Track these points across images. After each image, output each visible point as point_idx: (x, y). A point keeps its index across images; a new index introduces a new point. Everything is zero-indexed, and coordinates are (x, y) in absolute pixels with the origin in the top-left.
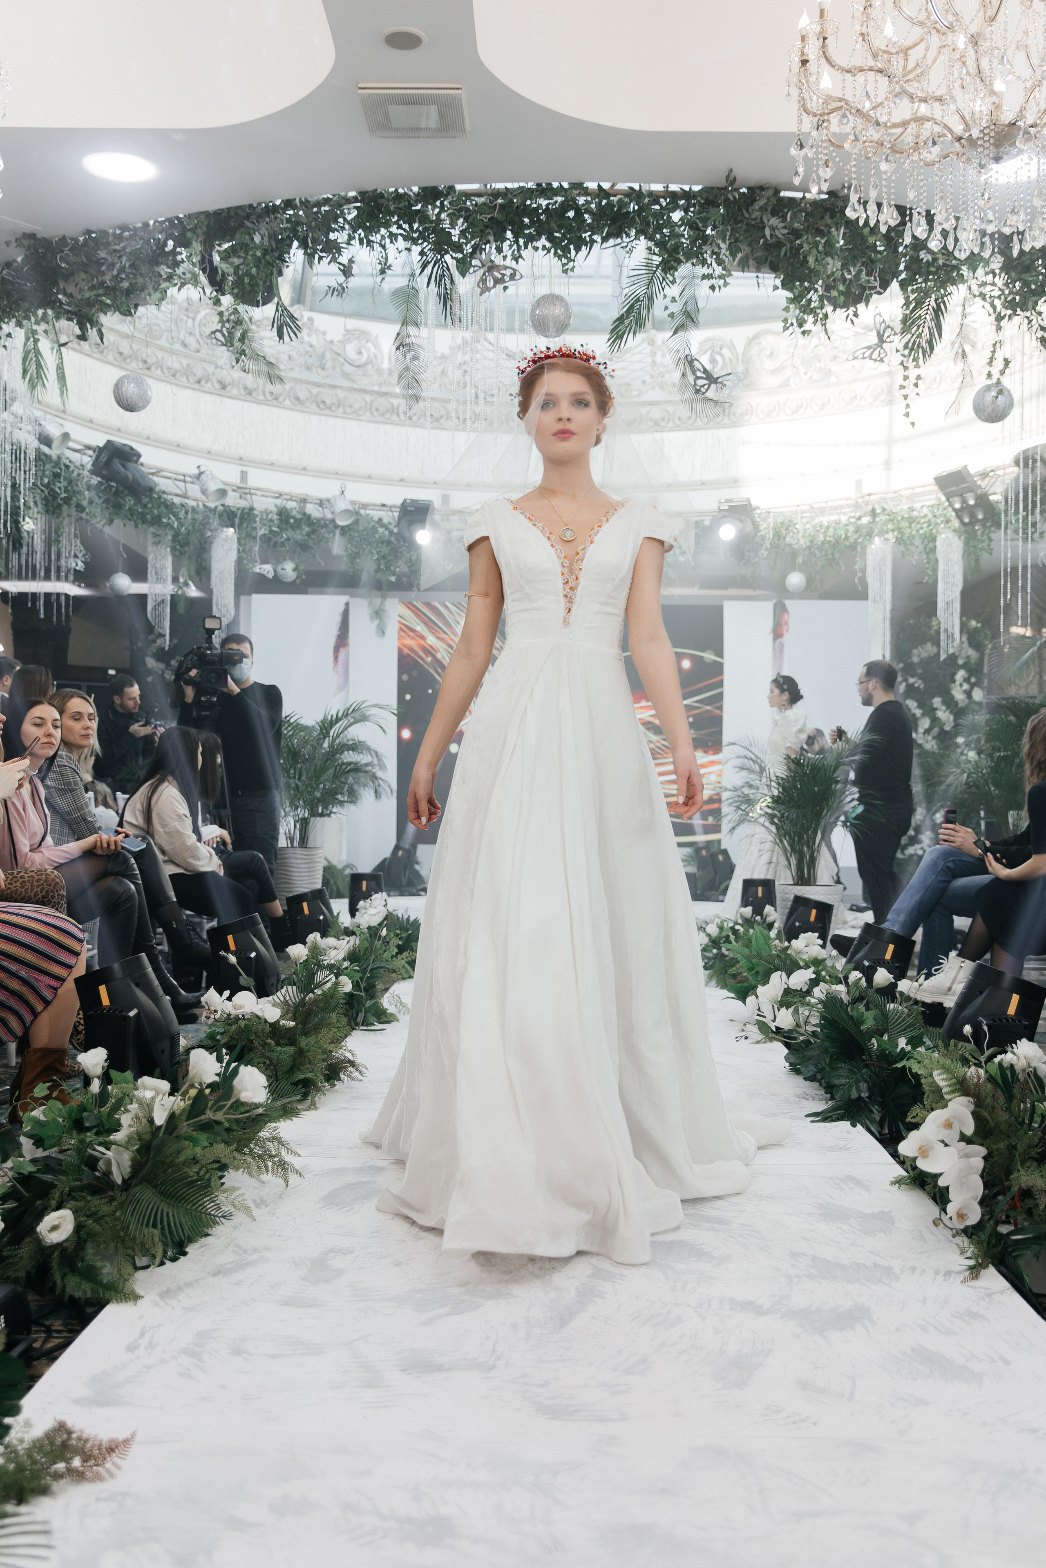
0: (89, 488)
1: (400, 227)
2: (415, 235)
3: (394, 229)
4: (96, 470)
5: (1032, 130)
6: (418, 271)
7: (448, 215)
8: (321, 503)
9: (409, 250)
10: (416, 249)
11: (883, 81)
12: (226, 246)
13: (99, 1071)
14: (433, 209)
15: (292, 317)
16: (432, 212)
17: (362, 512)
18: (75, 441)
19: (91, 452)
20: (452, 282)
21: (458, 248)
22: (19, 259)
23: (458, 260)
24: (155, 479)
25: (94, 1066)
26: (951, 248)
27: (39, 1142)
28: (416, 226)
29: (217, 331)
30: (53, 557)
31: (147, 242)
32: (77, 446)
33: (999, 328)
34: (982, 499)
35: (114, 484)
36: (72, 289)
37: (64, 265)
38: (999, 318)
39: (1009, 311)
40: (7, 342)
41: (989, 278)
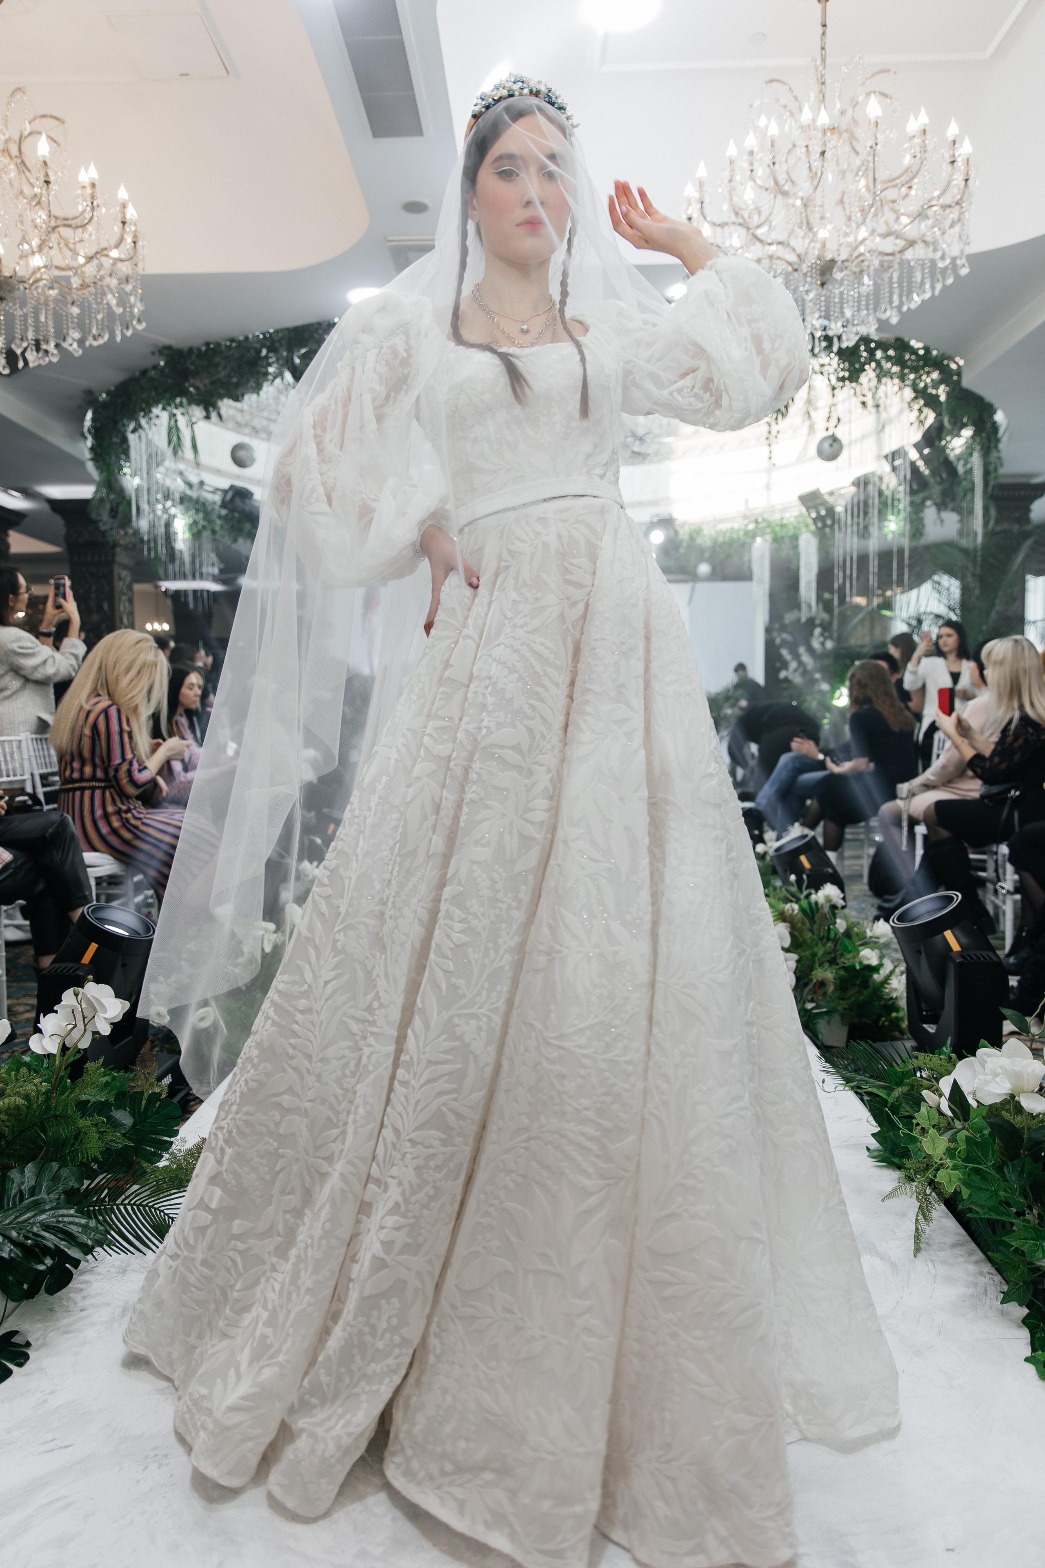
0: (220, 517)
4: (224, 505)
5: (846, 264)
11: (742, 231)
12: (303, 351)
18: (209, 486)
19: (219, 493)
22: (162, 363)
30: (197, 566)
31: (249, 350)
32: (210, 489)
33: (834, 395)
34: (831, 511)
35: (236, 515)
36: (198, 383)
37: (192, 367)
38: (834, 389)
39: (841, 384)
40: (157, 421)
41: (827, 360)
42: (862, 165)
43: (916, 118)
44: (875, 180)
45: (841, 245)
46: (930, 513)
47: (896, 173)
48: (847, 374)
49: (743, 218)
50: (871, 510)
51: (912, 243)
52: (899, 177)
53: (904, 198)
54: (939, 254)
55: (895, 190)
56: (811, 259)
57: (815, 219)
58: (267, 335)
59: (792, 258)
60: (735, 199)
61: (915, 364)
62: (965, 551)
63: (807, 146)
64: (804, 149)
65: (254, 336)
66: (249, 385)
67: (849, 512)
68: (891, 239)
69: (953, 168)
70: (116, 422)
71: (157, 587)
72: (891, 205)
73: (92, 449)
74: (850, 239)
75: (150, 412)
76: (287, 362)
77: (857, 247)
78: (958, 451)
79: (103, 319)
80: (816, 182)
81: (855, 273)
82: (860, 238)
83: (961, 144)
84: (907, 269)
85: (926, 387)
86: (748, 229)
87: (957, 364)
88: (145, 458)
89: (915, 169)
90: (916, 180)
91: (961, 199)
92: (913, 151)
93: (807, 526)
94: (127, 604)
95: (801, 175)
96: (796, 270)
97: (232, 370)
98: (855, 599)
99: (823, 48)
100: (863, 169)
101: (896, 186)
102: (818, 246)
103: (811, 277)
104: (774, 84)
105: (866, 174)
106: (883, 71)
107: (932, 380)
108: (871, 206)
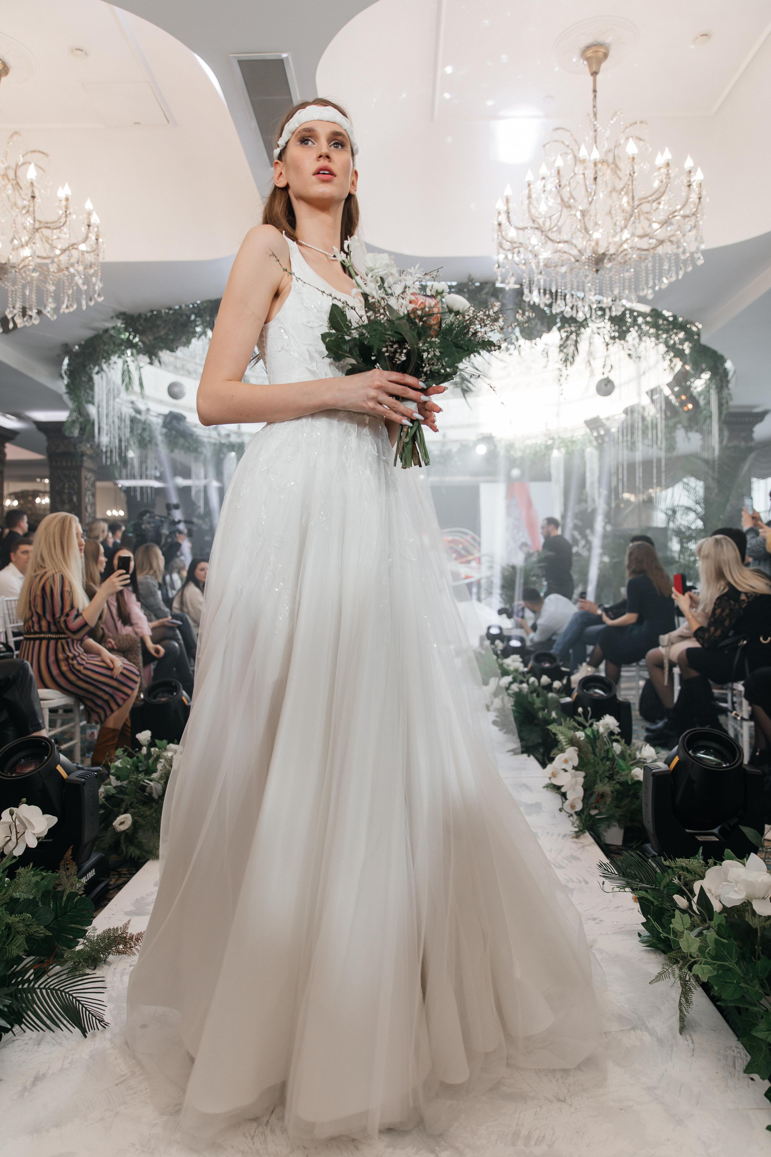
0: (161, 434)
4: (164, 426)
5: (614, 257)
11: (538, 232)
13: (146, 743)
18: (153, 412)
19: (161, 417)
22: (119, 325)
24: (195, 429)
25: (144, 740)
26: (574, 316)
27: (118, 778)
30: (144, 469)
31: (181, 316)
32: (154, 414)
33: (607, 349)
34: (607, 431)
35: (174, 432)
36: (144, 339)
37: (140, 328)
38: (607, 345)
39: (612, 341)
40: (115, 366)
41: (602, 325)
42: (624, 187)
43: (662, 154)
44: (633, 198)
45: (609, 244)
46: (680, 434)
47: (648, 194)
48: (617, 334)
49: (538, 224)
50: (636, 432)
51: (661, 242)
52: (651, 196)
53: (655, 211)
54: (681, 250)
55: (648, 205)
56: (588, 253)
57: (590, 225)
58: (196, 305)
59: (575, 252)
60: (533, 211)
61: (666, 327)
62: (706, 462)
63: (584, 174)
64: (582, 176)
65: (186, 306)
66: (181, 341)
67: (621, 433)
68: (646, 239)
69: (690, 190)
70: (85, 366)
71: (116, 484)
72: (646, 215)
73: (68, 386)
74: (617, 239)
75: (110, 359)
77: (621, 245)
78: (699, 389)
79: (73, 294)
80: (590, 199)
81: (620, 263)
82: (624, 238)
83: (696, 172)
84: (659, 260)
85: (675, 343)
86: (542, 232)
87: (697, 327)
88: (105, 392)
89: (662, 190)
90: (663, 198)
91: (696, 211)
92: (660, 178)
93: (590, 442)
94: (91, 497)
95: (580, 193)
96: (577, 261)
97: (170, 329)
98: (626, 496)
99: (594, 107)
100: (625, 190)
101: (649, 202)
102: (593, 244)
103: (588, 266)
104: (559, 131)
105: (627, 193)
106: (638, 122)
107: (679, 339)
108: (631, 216)
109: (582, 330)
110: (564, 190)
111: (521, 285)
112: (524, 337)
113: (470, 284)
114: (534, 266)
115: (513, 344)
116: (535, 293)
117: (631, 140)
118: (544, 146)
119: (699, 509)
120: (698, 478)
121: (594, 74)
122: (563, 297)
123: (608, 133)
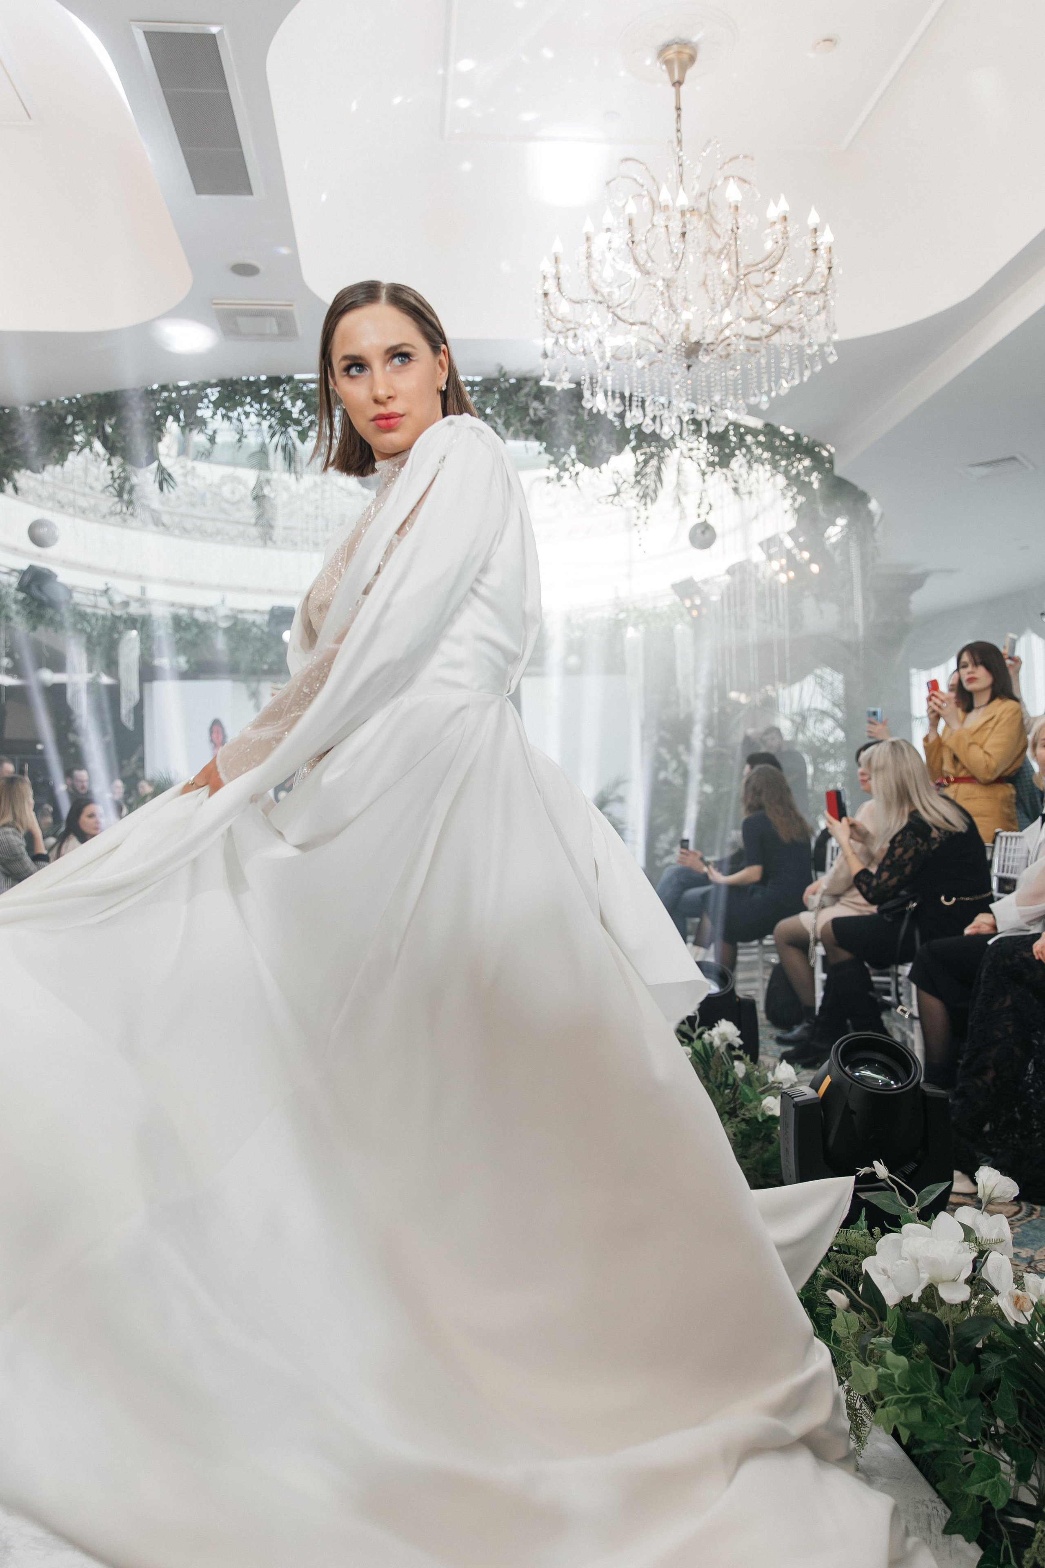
0: (16, 601)
1: (252, 406)
2: (265, 413)
3: (247, 408)
4: (21, 588)
5: (712, 347)
6: (267, 440)
7: (291, 398)
8: (206, 610)
9: (260, 424)
10: (265, 424)
11: (603, 308)
12: (116, 419)
14: (278, 392)
15: (169, 475)
16: (278, 395)
17: (240, 616)
18: (2, 566)
19: (16, 574)
20: (295, 448)
21: (298, 422)
23: (299, 432)
24: (71, 594)
26: (658, 431)
28: (265, 405)
29: (109, 486)
31: (51, 416)
32: (4, 570)
33: (703, 481)
35: (36, 599)
38: (704, 474)
39: (711, 469)
41: (695, 445)
42: (724, 248)
43: (776, 204)
44: (737, 264)
45: (706, 328)
46: (809, 602)
47: (758, 260)
48: (717, 459)
49: (602, 295)
50: (747, 601)
51: (778, 329)
52: (761, 262)
53: (768, 283)
54: (806, 341)
55: (759, 274)
56: (676, 341)
57: (677, 301)
58: (74, 401)
59: (656, 339)
60: (594, 277)
61: (785, 450)
62: (846, 645)
63: (666, 227)
64: (663, 230)
65: (58, 401)
66: (52, 455)
67: (726, 603)
68: (759, 322)
69: (816, 256)
72: (756, 290)
74: (715, 321)
76: (97, 431)
77: (722, 331)
78: (834, 541)
80: (677, 263)
81: (721, 357)
82: (725, 321)
83: (823, 230)
84: (775, 354)
85: (798, 474)
86: (610, 305)
87: (829, 451)
89: (777, 255)
90: (779, 266)
91: (825, 286)
92: (775, 237)
93: (681, 616)
95: (661, 254)
96: (660, 351)
97: (32, 436)
98: (733, 695)
99: (678, 131)
100: (725, 252)
101: (759, 271)
102: (683, 328)
103: (676, 359)
104: (629, 163)
105: (728, 257)
106: (741, 156)
107: (804, 467)
108: (735, 289)
109: (667, 451)
110: (639, 247)
111: (579, 384)
112: (580, 461)
113: (502, 380)
114: (597, 358)
115: (567, 470)
116: (600, 396)
117: (731, 180)
118: (608, 183)
119: (839, 714)
120: (835, 668)
121: (678, 84)
122: (640, 404)
123: (698, 170)
